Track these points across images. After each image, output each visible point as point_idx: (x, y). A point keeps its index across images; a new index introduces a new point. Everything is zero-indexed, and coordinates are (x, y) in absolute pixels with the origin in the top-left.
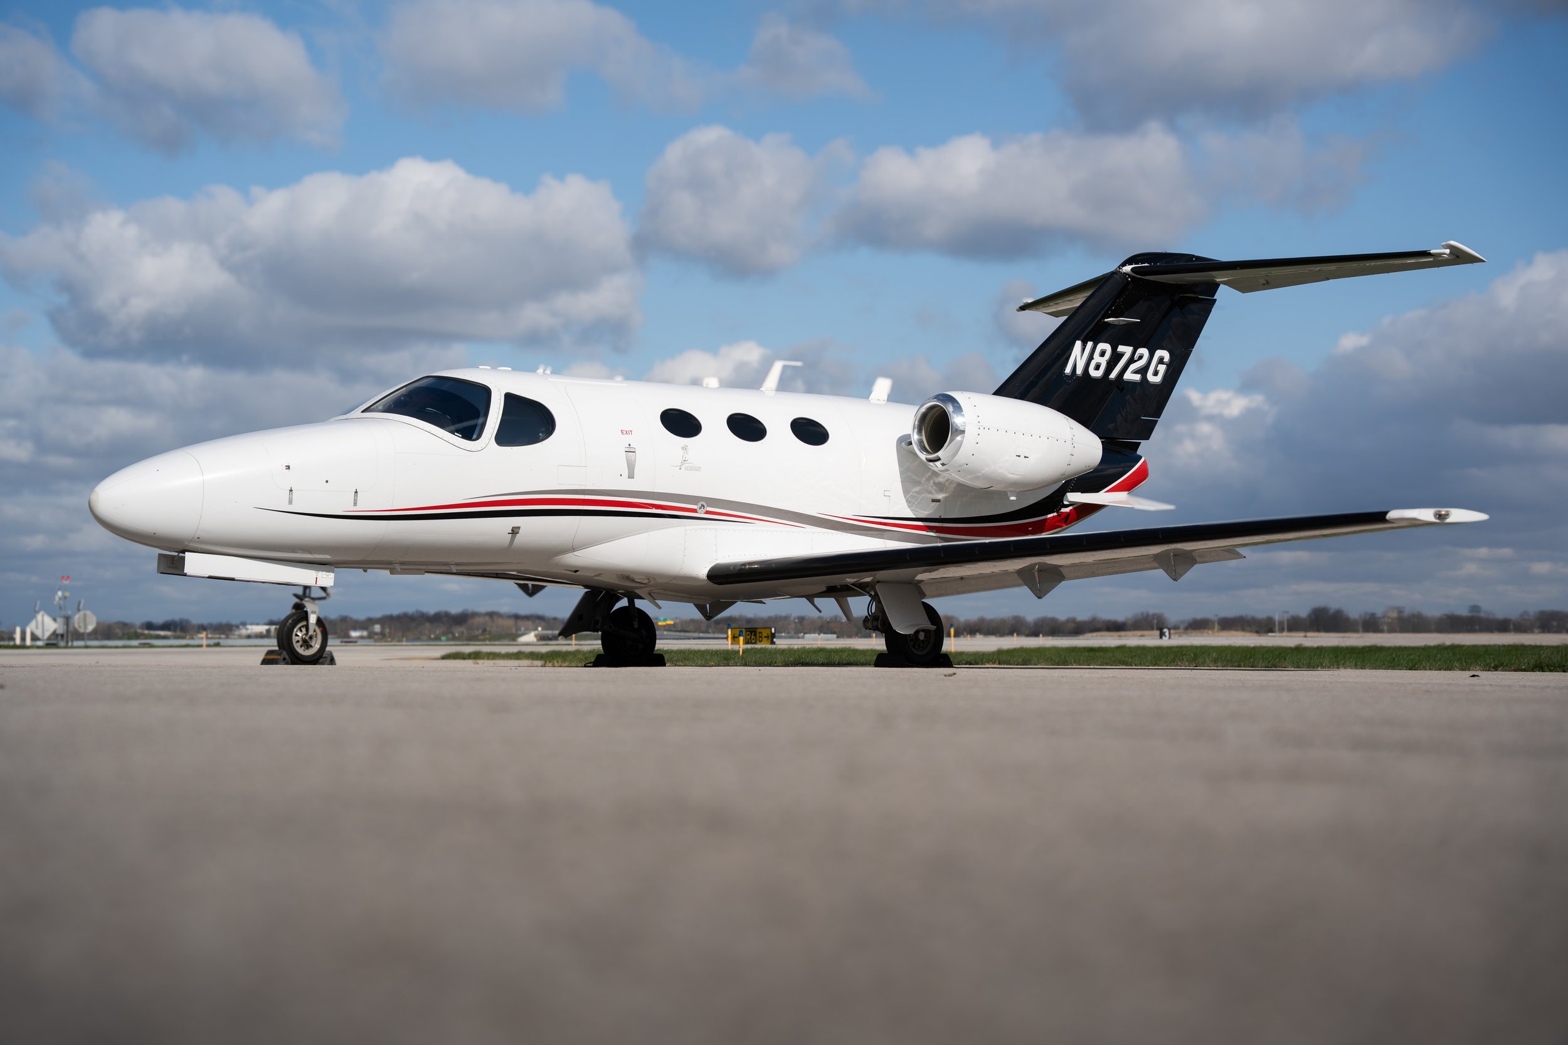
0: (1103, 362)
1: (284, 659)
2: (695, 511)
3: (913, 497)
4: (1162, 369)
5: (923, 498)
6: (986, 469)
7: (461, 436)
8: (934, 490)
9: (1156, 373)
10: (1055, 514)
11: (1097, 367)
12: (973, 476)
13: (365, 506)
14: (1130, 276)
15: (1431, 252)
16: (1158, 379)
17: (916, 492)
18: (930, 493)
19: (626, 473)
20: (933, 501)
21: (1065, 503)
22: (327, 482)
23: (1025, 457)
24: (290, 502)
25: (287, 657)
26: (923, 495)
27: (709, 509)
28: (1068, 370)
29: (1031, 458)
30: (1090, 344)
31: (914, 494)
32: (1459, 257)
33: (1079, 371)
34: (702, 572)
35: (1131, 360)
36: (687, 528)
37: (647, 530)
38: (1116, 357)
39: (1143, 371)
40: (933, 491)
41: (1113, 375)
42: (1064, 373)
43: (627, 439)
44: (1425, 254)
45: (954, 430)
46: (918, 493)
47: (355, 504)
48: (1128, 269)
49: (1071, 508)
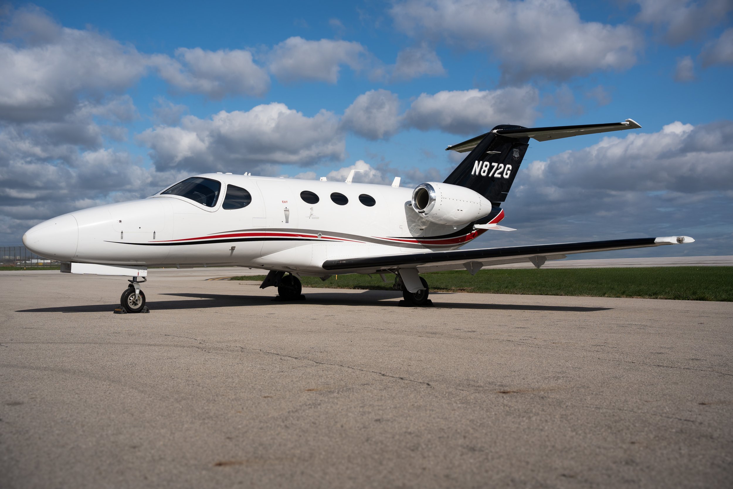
0: (486, 169)
1: (124, 311)
2: (316, 237)
3: (412, 228)
4: (509, 172)
5: (417, 228)
6: (445, 216)
7: (206, 205)
8: (421, 225)
9: (507, 174)
10: (470, 234)
11: (484, 172)
12: (439, 219)
13: (160, 239)
14: (496, 134)
15: (622, 123)
16: (507, 177)
17: (413, 226)
18: (419, 226)
19: (285, 221)
20: (421, 230)
21: (474, 229)
22: (140, 228)
23: (461, 210)
24: (122, 238)
25: (125, 310)
26: (417, 227)
27: (322, 236)
28: (473, 173)
29: (464, 211)
30: (481, 162)
31: (413, 227)
32: (632, 126)
33: (477, 173)
34: (320, 264)
35: (497, 169)
36: (313, 245)
37: (295, 246)
38: (491, 167)
39: (501, 173)
41: (490, 175)
42: (471, 174)
43: (285, 205)
44: (619, 124)
45: (431, 199)
46: (415, 226)
47: (154, 238)
48: (495, 131)
49: (476, 231)
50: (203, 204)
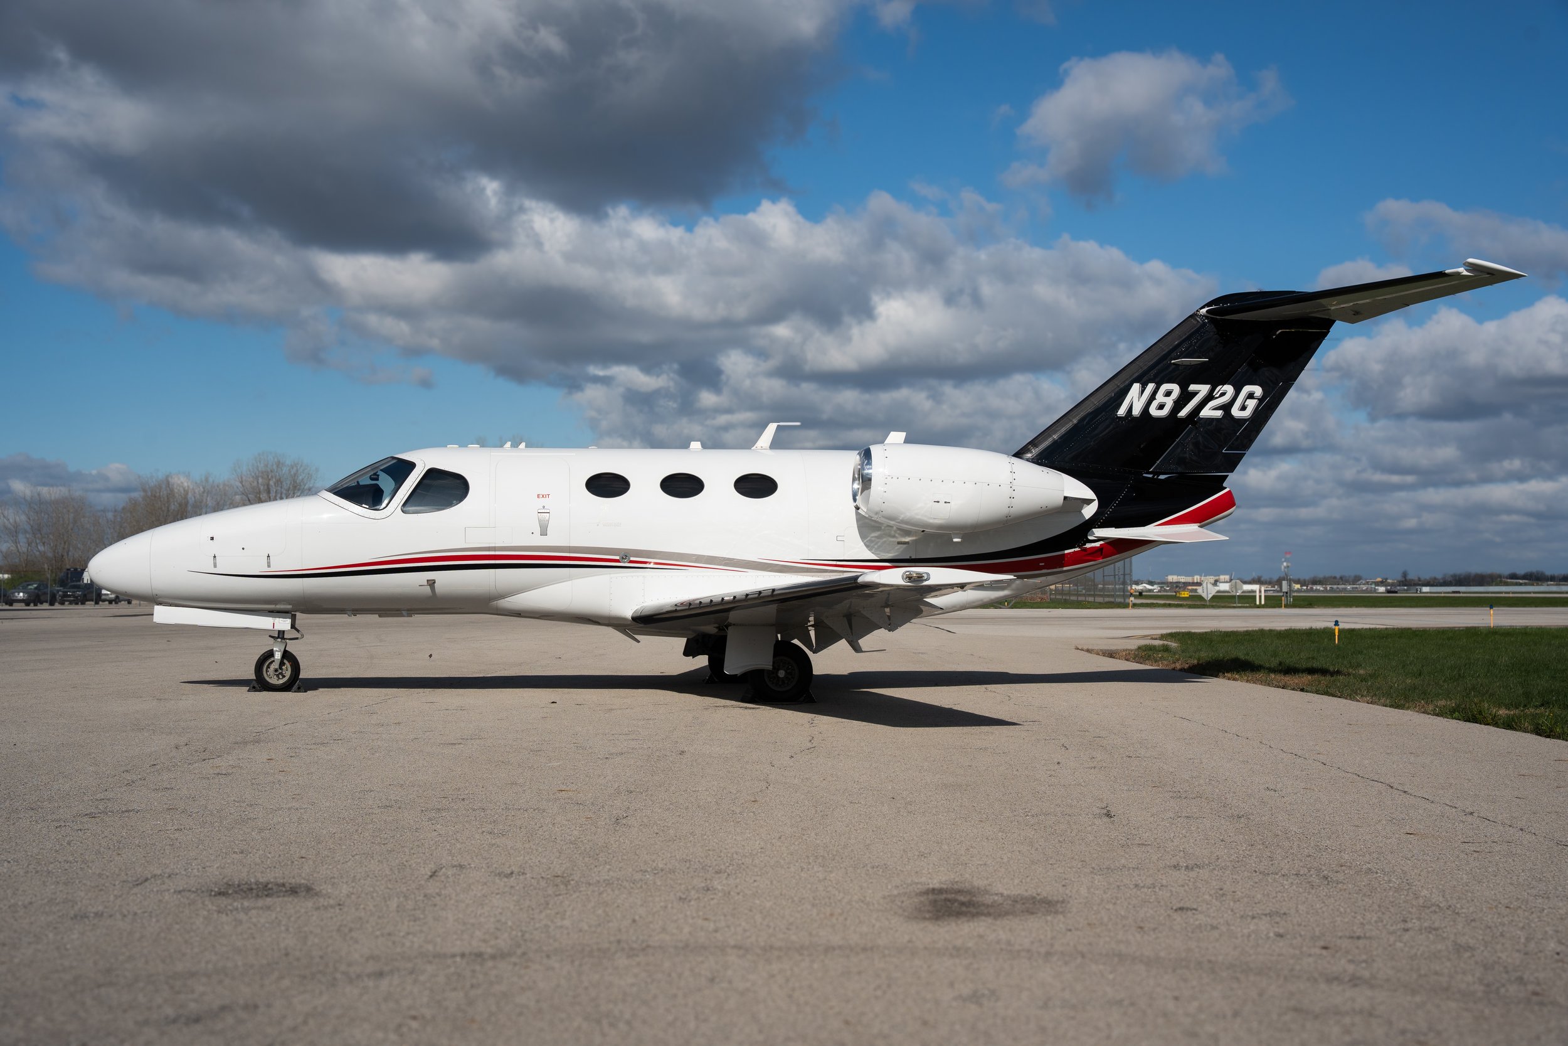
0: (1169, 402)
1: (263, 688)
2: (617, 561)
3: (871, 541)
4: (1252, 404)
5: (885, 542)
7: (367, 507)
8: (899, 534)
9: (1243, 408)
10: (1077, 549)
11: (1161, 407)
13: (277, 567)
14: (1204, 318)
15: (1446, 272)
16: (1247, 414)
17: (876, 537)
18: (894, 537)
19: (538, 531)
20: (899, 543)
21: (1090, 538)
22: (243, 549)
23: (945, 502)
24: (215, 566)
25: (265, 687)
26: (884, 539)
27: (632, 559)
28: (1122, 411)
29: (952, 503)
30: (1151, 387)
31: (873, 539)
33: (1136, 412)
34: (628, 614)
35: (1210, 397)
36: (612, 575)
37: (570, 578)
38: (1185, 397)
39: (1226, 408)
40: (897, 535)
41: (1183, 413)
42: (1116, 415)
43: (543, 502)
44: (1441, 275)
46: (878, 537)
47: (269, 566)
48: (1204, 311)
49: (1102, 542)
50: (363, 505)
